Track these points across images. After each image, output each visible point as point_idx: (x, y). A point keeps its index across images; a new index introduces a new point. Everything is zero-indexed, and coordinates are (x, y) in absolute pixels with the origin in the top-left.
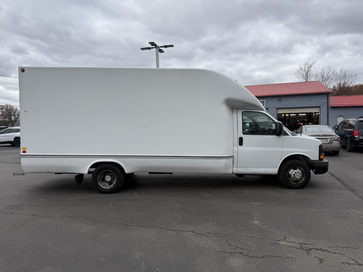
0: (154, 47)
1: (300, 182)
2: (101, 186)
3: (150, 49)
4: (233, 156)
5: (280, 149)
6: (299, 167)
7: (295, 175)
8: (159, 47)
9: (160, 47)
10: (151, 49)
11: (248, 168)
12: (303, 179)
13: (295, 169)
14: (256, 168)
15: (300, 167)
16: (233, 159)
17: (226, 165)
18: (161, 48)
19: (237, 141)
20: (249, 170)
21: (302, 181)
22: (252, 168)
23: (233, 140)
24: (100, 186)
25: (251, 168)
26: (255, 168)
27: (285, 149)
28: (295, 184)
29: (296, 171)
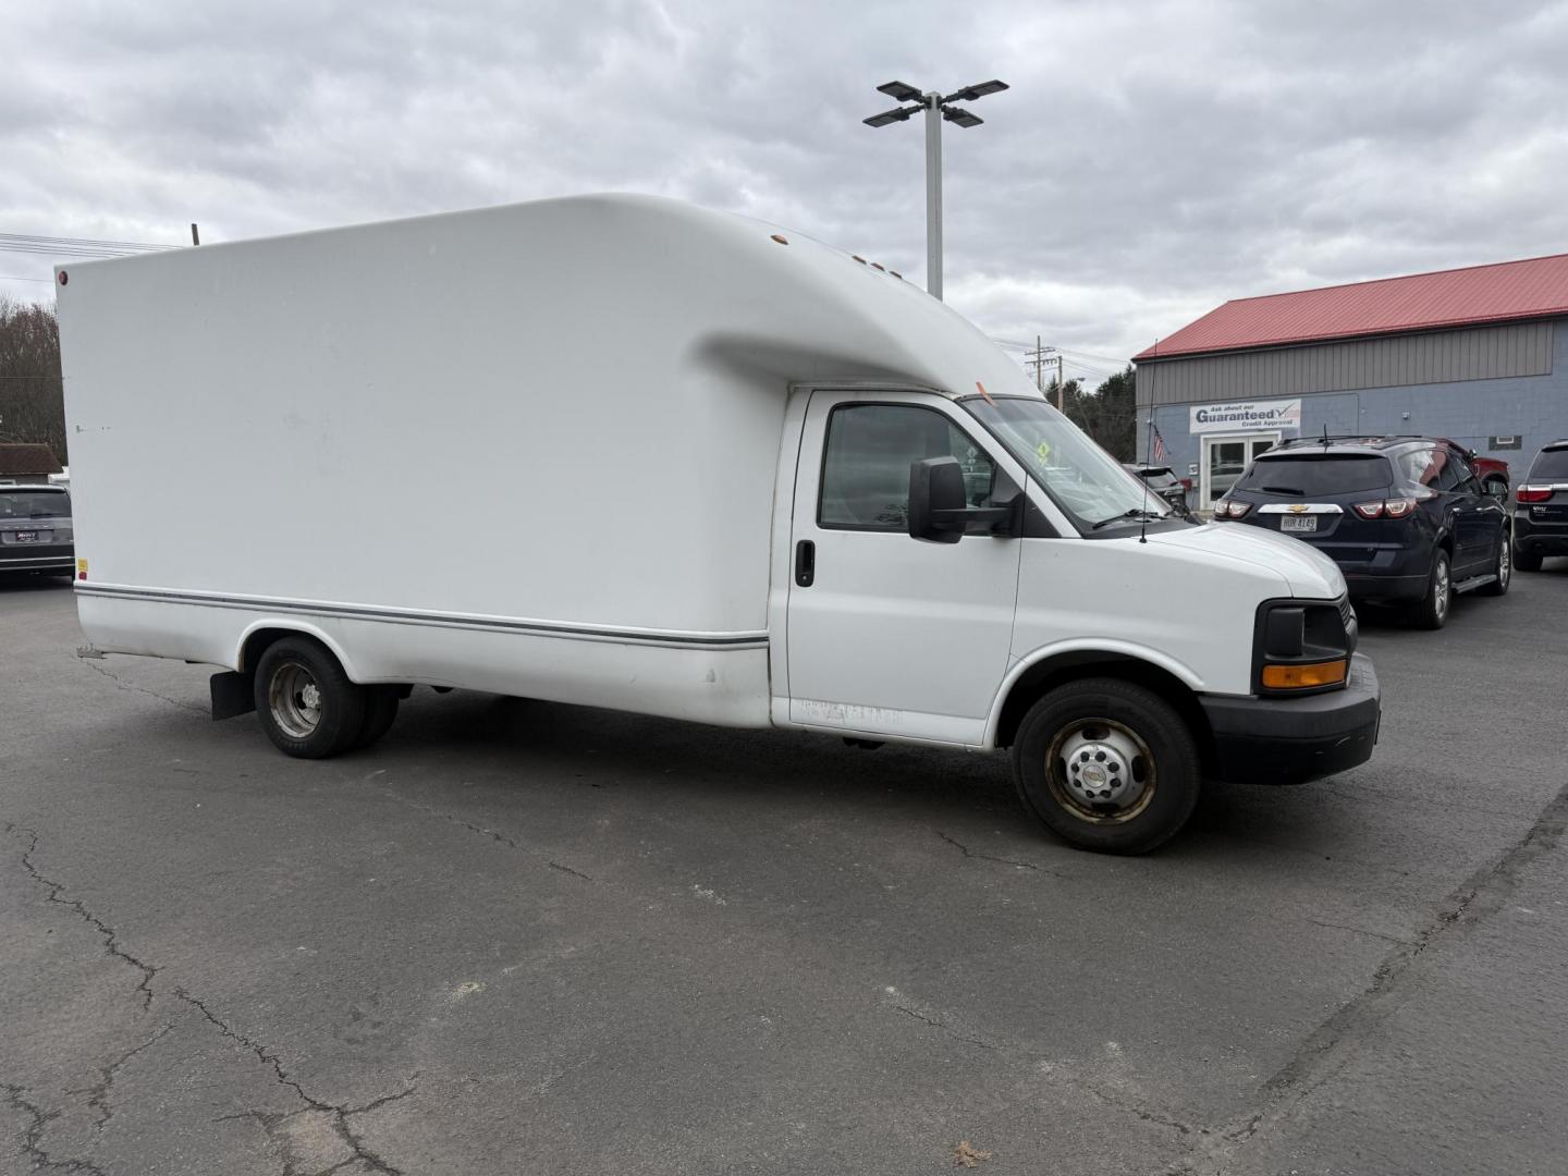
0: (911, 103)
1: (1124, 819)
2: (281, 723)
3: (908, 118)
4: (765, 639)
5: (1002, 615)
6: (1117, 724)
7: (1080, 773)
8: (940, 101)
9: (945, 100)
10: (911, 116)
11: (841, 707)
12: (1146, 802)
13: (1093, 734)
14: (878, 708)
15: (1127, 729)
16: (766, 650)
17: (713, 680)
18: (951, 105)
19: (787, 561)
20: (843, 717)
21: (1137, 812)
22: (859, 709)
23: (771, 555)
24: (276, 722)
25: (855, 705)
26: (874, 710)
27: (1027, 617)
28: (1092, 823)
29: (1088, 749)
